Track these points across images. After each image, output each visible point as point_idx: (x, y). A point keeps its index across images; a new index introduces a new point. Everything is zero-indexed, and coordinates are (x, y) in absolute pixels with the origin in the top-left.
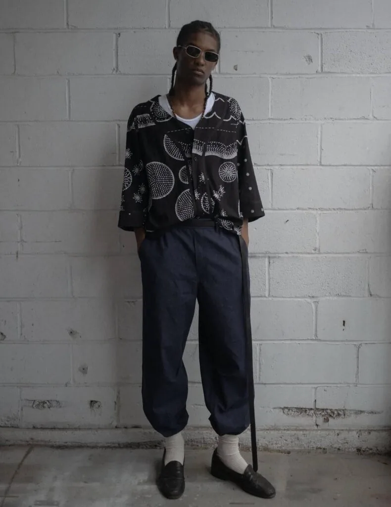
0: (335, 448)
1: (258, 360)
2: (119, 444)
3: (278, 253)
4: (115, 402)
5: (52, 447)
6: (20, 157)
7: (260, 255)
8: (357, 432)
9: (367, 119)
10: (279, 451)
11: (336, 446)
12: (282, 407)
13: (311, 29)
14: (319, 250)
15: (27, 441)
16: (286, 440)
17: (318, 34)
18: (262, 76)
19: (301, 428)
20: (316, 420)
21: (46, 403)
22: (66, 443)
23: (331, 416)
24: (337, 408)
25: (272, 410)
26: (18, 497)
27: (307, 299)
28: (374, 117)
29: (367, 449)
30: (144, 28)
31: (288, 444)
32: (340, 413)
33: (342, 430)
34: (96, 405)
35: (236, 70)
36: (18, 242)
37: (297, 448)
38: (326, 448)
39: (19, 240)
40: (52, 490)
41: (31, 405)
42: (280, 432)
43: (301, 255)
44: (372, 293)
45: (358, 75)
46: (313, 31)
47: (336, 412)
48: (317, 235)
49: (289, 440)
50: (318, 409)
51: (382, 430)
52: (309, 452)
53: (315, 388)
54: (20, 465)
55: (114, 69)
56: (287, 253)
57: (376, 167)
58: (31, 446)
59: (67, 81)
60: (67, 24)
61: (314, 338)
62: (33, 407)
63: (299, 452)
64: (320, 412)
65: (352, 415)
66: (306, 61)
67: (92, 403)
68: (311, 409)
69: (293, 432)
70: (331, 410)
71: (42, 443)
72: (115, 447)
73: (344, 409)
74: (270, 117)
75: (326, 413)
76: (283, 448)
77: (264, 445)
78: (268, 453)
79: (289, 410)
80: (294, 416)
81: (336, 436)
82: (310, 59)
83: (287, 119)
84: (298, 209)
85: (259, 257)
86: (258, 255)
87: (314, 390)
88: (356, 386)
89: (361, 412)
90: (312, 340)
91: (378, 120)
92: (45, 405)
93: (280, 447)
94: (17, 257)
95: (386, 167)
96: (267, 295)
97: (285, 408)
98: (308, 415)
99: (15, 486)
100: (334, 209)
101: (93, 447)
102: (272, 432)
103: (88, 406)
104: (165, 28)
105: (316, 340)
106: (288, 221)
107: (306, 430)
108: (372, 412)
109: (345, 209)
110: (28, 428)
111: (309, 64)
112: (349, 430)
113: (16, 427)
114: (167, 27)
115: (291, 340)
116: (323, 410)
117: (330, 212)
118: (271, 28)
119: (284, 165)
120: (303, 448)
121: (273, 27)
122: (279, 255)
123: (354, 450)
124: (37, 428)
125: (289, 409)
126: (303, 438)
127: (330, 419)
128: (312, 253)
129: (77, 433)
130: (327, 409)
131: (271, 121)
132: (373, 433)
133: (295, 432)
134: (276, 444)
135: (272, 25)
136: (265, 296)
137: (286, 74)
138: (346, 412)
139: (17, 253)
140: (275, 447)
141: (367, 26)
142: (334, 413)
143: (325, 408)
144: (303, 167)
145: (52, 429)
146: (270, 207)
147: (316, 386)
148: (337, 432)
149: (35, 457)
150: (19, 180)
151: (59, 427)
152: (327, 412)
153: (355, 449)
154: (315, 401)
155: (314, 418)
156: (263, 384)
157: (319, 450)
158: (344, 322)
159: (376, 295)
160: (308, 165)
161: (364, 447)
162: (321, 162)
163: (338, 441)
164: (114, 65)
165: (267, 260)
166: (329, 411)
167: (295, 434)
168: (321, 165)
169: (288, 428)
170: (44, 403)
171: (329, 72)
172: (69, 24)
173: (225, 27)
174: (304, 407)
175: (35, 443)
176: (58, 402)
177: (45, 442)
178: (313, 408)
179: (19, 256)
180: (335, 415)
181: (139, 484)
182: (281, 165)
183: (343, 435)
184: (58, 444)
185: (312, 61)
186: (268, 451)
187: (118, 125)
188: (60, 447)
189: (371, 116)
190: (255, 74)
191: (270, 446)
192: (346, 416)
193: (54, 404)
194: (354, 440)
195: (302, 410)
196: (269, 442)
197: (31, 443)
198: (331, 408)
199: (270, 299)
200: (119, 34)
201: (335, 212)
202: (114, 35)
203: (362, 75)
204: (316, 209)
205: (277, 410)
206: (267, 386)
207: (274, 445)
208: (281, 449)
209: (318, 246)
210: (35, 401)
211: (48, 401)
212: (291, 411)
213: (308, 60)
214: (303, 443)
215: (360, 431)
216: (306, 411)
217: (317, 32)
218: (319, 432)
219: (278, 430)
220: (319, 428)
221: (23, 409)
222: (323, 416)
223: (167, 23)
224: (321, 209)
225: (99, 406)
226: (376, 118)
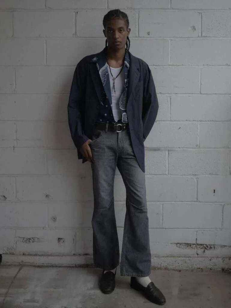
0: (208, 268)
1: (161, 213)
2: (75, 265)
3: (174, 148)
4: (73, 239)
5: (35, 266)
6: (16, 88)
7: (162, 149)
8: (222, 259)
9: (229, 65)
10: (174, 270)
11: (210, 267)
12: (176, 243)
13: (194, 10)
14: (199, 146)
15: (19, 263)
16: (178, 263)
17: (199, 13)
18: (165, 38)
19: (188, 256)
20: (197, 251)
21: (31, 239)
22: (43, 264)
23: (206, 248)
24: (210, 244)
25: (170, 244)
26: (13, 297)
27: (192, 177)
29: (228, 269)
30: (93, 9)
31: (179, 266)
32: (211, 246)
33: (213, 257)
34: (62, 241)
35: (149, 35)
36: (15, 140)
37: (184, 268)
38: (203, 268)
39: (15, 139)
40: (34, 293)
41: (22, 240)
42: (175, 258)
43: (188, 149)
45: (224, 38)
47: (209, 246)
48: (198, 136)
49: (180, 263)
50: (198, 244)
52: (192, 271)
53: (196, 231)
54: (15, 277)
55: (74, 34)
56: (179, 148)
58: (22, 266)
59: (45, 41)
60: (46, 6)
61: (196, 200)
62: (23, 242)
63: (186, 270)
64: (199, 246)
65: (219, 248)
67: (59, 239)
68: (194, 244)
69: (183, 259)
70: (206, 245)
71: (29, 264)
72: (73, 267)
73: (214, 244)
74: (169, 64)
75: (203, 247)
76: (177, 268)
77: (164, 266)
78: (167, 271)
79: (180, 244)
80: (183, 248)
81: (209, 261)
82: (194, 28)
83: (180, 65)
84: (187, 120)
87: (195, 233)
88: (222, 230)
89: (225, 246)
90: (195, 201)
92: (31, 241)
93: (175, 267)
94: (14, 149)
96: (167, 174)
97: (179, 243)
98: (192, 248)
99: (12, 290)
100: (209, 121)
101: (60, 267)
102: (170, 258)
103: (57, 241)
104: (105, 9)
105: (197, 201)
106: (180, 128)
107: (191, 257)
109: (215, 121)
110: (20, 255)
111: (194, 31)
112: (217, 257)
113: (12, 254)
114: (106, 8)
115: (182, 201)
116: (201, 245)
117: (206, 123)
118: (170, 9)
119: (178, 94)
120: (189, 268)
123: (220, 270)
124: (26, 255)
126: (189, 262)
127: (206, 251)
128: (195, 148)
129: (50, 258)
130: (203, 244)
131: (171, 67)
133: (184, 258)
134: (172, 265)
135: (171, 7)
136: (166, 175)
137: (179, 38)
138: (215, 246)
139: (14, 147)
140: (171, 267)
141: (230, 8)
142: (208, 247)
143: (203, 243)
144: (189, 95)
145: (34, 255)
146: (169, 120)
147: (197, 230)
148: (210, 258)
149: (24, 272)
150: (15, 102)
151: (39, 254)
153: (221, 269)
154: (196, 239)
155: (196, 250)
156: (164, 228)
157: (199, 270)
158: (214, 190)
160: (193, 93)
161: (226, 267)
162: (200, 92)
163: (210, 264)
164: (74, 32)
165: (167, 152)
166: (205, 246)
168: (201, 94)
169: (179, 256)
170: (30, 239)
171: (206, 37)
173: (142, 9)
174: (190, 243)
175: (24, 264)
176: (38, 239)
177: (31, 263)
178: (195, 243)
180: (208, 248)
181: (88, 289)
182: (176, 94)
183: (214, 260)
184: (38, 264)
186: (167, 270)
188: (39, 267)
190: (161, 37)
191: (168, 267)
192: (215, 249)
193: (36, 240)
194: (220, 264)
195: (188, 245)
196: (168, 264)
197: (22, 264)
198: (206, 244)
199: (169, 176)
200: (77, 12)
201: (210, 122)
202: (74, 13)
203: (226, 38)
204: (198, 121)
205: (173, 245)
206: (167, 229)
207: (171, 266)
208: (175, 269)
209: (198, 144)
210: (24, 238)
211: (32, 238)
212: (181, 245)
213: (193, 29)
214: (189, 265)
215: (223, 258)
216: (190, 246)
217: (199, 11)
218: (199, 259)
219: (173, 257)
220: (199, 256)
221: (17, 243)
222: (201, 248)
223: (106, 6)
224: (201, 121)
225: (64, 241)
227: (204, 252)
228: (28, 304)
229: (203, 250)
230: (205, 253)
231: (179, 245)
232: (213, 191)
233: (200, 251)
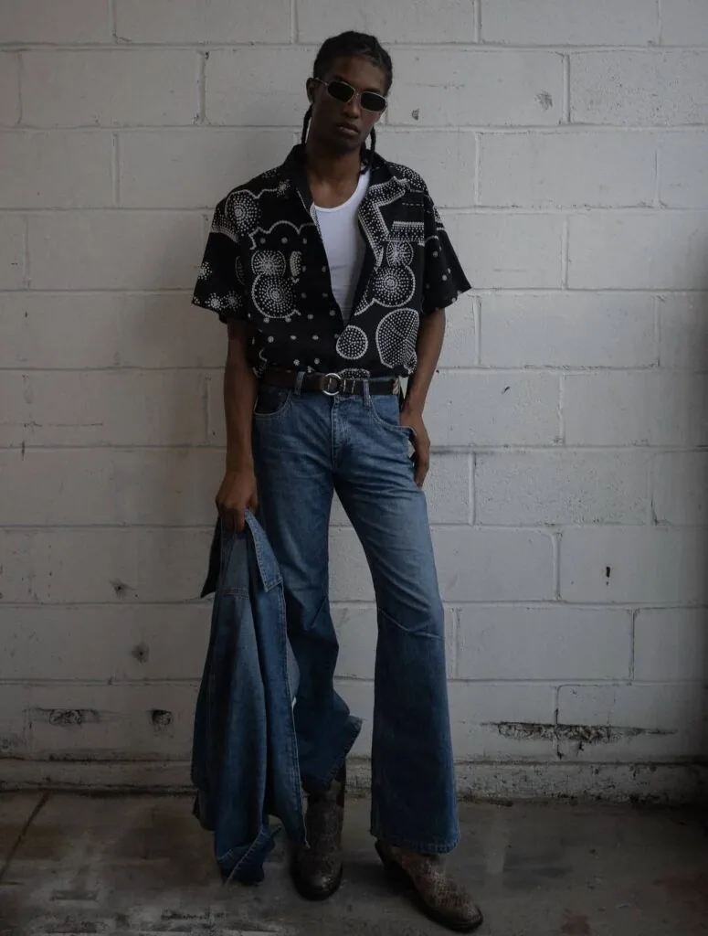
0: (593, 796)
3: (492, 447)
5: (84, 793)
6: (28, 272)
7: (459, 450)
8: (632, 769)
9: (649, 207)
10: (491, 801)
11: (594, 791)
12: (498, 722)
13: (550, 46)
14: (564, 442)
15: (40, 784)
16: (504, 782)
17: (562, 55)
18: (462, 129)
19: (530, 760)
20: (558, 746)
21: (74, 715)
22: (110, 786)
23: (584, 738)
24: (595, 724)
25: (479, 727)
26: (21, 884)
27: (542, 529)
28: (662, 204)
29: (649, 798)
30: (252, 44)
31: (507, 789)
32: (599, 731)
33: (605, 764)
34: (165, 717)
35: (416, 118)
36: (25, 425)
37: (523, 797)
38: (575, 795)
39: (27, 422)
40: (84, 870)
41: (47, 718)
42: (494, 767)
43: (531, 450)
44: (658, 519)
45: (633, 129)
46: (553, 50)
47: (593, 732)
48: (559, 413)
49: (510, 782)
50: (561, 726)
51: (677, 764)
52: (545, 803)
53: (555, 687)
54: (28, 824)
55: (198, 117)
56: (506, 446)
57: (666, 294)
58: (46, 791)
59: (114, 136)
61: (555, 599)
62: (50, 722)
63: (527, 802)
64: (566, 731)
65: (622, 736)
66: (541, 103)
67: (156, 714)
68: (550, 726)
69: (517, 768)
70: (584, 727)
71: (68, 787)
73: (608, 725)
74: (476, 203)
75: (576, 734)
76: (499, 796)
77: (464, 790)
78: (472, 805)
79: (510, 727)
80: (519, 738)
81: (594, 775)
82: (547, 99)
83: (507, 207)
84: (526, 367)
85: (457, 453)
86: (455, 449)
87: (554, 692)
88: (630, 684)
89: (639, 731)
90: (551, 601)
91: (669, 209)
92: (73, 719)
93: (494, 794)
94: (23, 452)
95: (684, 294)
96: (470, 522)
97: (506, 724)
98: (544, 736)
99: (17, 865)
100: (590, 367)
101: (158, 794)
102: (479, 767)
103: (149, 720)
104: (290, 43)
105: (559, 601)
106: (508, 388)
107: (541, 764)
108: (658, 732)
109: (610, 368)
110: (44, 760)
111: (546, 109)
112: (618, 764)
113: (19, 759)
114: (293, 41)
115: (514, 602)
116: (570, 727)
117: (582, 372)
118: (479, 44)
119: (501, 289)
120: (534, 796)
121: (481, 42)
122: (493, 449)
123: (624, 799)
124: (58, 760)
125: (510, 725)
126: (533, 777)
127: (585, 746)
128: (550, 446)
129: (130, 768)
130: (576, 726)
131: (479, 211)
132: (660, 770)
133: (521, 767)
134: (486, 788)
135: (479, 39)
137: (505, 127)
138: (613, 731)
139: (23, 446)
140: (485, 793)
141: (650, 43)
142: (589, 733)
143: (575, 724)
144: (535, 293)
145: (83, 761)
146: (476, 363)
147: (558, 684)
148: (595, 767)
149: (53, 812)
150: (26, 315)
151: (98, 759)
152: (578, 732)
153: (628, 798)
154: (557, 711)
155: (555, 741)
156: (461, 680)
157: (567, 800)
158: (608, 569)
159: (666, 521)
160: (544, 289)
161: (645, 791)
162: (566, 284)
163: (596, 784)
164: (199, 111)
165: (470, 460)
166: (581, 730)
167: (520, 771)
168: (568, 289)
169: (507, 760)
170: (69, 714)
171: (581, 124)
172: (117, 35)
173: (396, 43)
174: (537, 722)
175: (53, 786)
176: (94, 712)
177: (74, 784)
178: (553, 723)
179: (26, 450)
180: (591, 738)
182: (496, 289)
183: (608, 772)
184: (94, 787)
185: (551, 103)
186: (472, 801)
187: (204, 216)
188: (97, 794)
189: (656, 203)
190: (450, 125)
191: (474, 793)
192: (611, 738)
193: (88, 716)
194: (625, 781)
195: (533, 729)
196: (475, 785)
197: (46, 786)
198: (584, 724)
199: (477, 527)
200: (207, 54)
201: (593, 373)
202: (198, 57)
203: (640, 129)
204: (559, 368)
205: (489, 729)
206: (471, 684)
207: (483, 791)
208: (494, 798)
209: (561, 436)
210: (53, 710)
211: (78, 711)
212: (513, 729)
213: (544, 101)
214: (535, 787)
215: (636, 765)
216: (539, 730)
217: (561, 51)
218: (563, 768)
219: (491, 763)
220: (563, 760)
221: (33, 727)
222: (570, 738)
223: (292, 35)
224: (567, 368)
225: (169, 720)
226: (666, 206)
227: (580, 747)
228: (64, 903)
229: (575, 743)
230: (580, 751)
231: (505, 728)
232: (605, 571)
233: (568, 746)
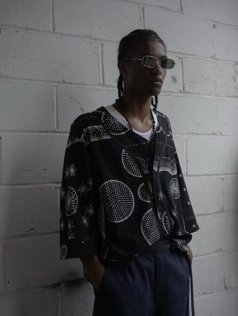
9: (216, 134)
13: (175, 52)
17: (179, 58)
28: (220, 133)
30: (28, 29)
44: (227, 286)
45: (208, 97)
46: (176, 55)
57: (224, 176)
66: (172, 80)
91: (222, 135)
95: (230, 176)
100: (198, 215)
109: (205, 214)
111: (174, 84)
114: (51, 31)
141: (212, 57)
159: (230, 287)
162: (187, 173)
168: (187, 175)
171: (189, 93)
173: (106, 40)
185: (176, 81)
189: (218, 133)
203: (211, 97)
213: (173, 80)
217: (179, 55)
226: (221, 134)
